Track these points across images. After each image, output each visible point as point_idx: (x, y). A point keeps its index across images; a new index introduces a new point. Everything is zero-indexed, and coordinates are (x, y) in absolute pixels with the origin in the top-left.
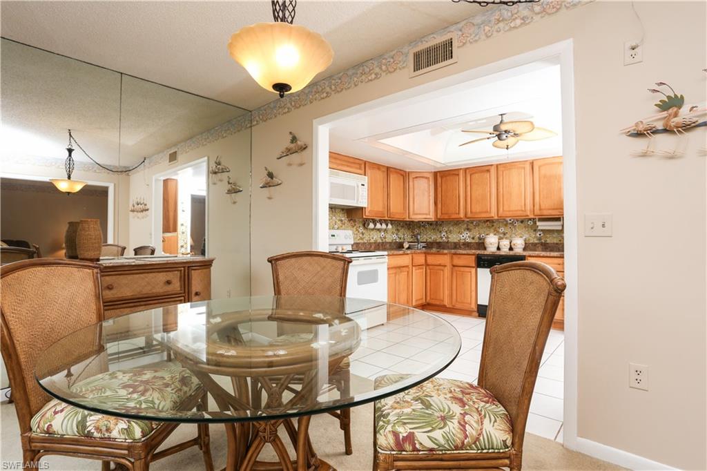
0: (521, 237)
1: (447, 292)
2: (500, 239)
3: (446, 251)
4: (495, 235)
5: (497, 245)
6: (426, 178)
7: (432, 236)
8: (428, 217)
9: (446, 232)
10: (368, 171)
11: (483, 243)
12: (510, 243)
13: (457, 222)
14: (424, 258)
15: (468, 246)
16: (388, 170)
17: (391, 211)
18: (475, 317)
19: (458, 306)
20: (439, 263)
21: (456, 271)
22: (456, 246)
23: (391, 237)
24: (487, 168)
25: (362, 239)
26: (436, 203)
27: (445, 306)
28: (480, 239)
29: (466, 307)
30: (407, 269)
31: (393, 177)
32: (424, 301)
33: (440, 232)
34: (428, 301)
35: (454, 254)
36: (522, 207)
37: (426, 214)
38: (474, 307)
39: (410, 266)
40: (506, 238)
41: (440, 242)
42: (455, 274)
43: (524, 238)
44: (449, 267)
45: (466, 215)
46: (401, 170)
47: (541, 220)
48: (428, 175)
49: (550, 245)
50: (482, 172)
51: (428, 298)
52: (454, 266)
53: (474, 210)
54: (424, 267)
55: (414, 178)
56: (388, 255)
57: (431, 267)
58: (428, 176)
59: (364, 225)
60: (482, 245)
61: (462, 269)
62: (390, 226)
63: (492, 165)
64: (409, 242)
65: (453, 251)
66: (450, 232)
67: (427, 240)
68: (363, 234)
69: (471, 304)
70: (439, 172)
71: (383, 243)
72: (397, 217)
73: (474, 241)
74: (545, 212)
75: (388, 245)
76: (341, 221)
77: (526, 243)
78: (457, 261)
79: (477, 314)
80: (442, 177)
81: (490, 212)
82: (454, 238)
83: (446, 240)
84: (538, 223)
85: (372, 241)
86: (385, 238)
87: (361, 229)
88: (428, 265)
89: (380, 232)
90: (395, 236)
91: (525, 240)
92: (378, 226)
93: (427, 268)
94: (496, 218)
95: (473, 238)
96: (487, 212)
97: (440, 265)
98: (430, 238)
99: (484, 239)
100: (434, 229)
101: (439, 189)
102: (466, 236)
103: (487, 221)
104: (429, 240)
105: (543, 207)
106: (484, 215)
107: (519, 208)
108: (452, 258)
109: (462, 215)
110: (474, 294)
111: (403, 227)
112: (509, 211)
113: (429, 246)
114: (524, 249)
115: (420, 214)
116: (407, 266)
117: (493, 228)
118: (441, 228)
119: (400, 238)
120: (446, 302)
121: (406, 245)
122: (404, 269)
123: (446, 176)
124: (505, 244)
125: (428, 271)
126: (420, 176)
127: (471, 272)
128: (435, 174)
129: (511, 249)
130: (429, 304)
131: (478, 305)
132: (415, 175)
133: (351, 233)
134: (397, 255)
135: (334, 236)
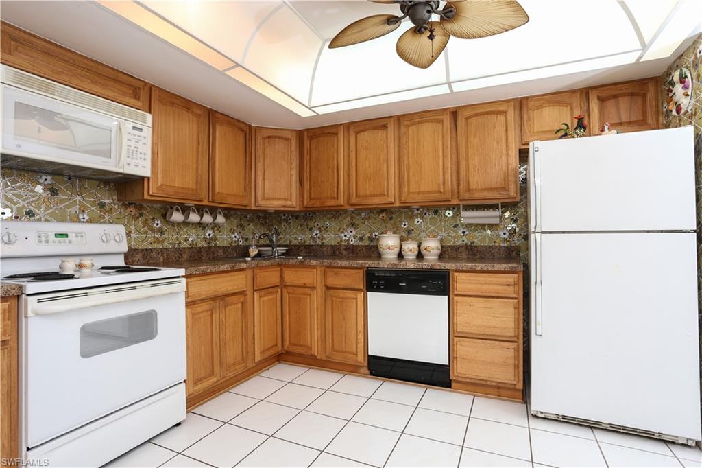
0: (435, 237)
1: (316, 334)
2: (402, 239)
3: (314, 262)
4: (394, 233)
5: (397, 250)
6: (287, 139)
7: (298, 236)
8: (289, 203)
9: (320, 228)
10: (155, 105)
11: (377, 247)
12: (419, 246)
13: (336, 213)
14: (278, 274)
15: (353, 252)
16: (211, 117)
17: (217, 191)
18: (364, 376)
19: (336, 358)
20: (302, 282)
21: (332, 296)
22: (335, 252)
23: (228, 237)
24: (383, 122)
25: (158, 241)
26: (301, 182)
27: (314, 357)
28: (371, 239)
29: (348, 359)
30: (242, 298)
31: (220, 131)
32: (280, 348)
33: (311, 229)
34: (286, 348)
35: (328, 267)
36: (439, 187)
37: (285, 199)
38: (361, 358)
39: (249, 293)
40: (413, 239)
41: (310, 246)
42: (329, 302)
43: (439, 237)
44: (320, 289)
45: (349, 199)
46: (239, 121)
47: (467, 208)
48: (289, 135)
49: (479, 249)
50: (375, 128)
51: (287, 343)
52: (328, 288)
53: (361, 192)
54: (279, 290)
55: (264, 138)
56: (185, 277)
57: (290, 289)
58: (290, 137)
59: (164, 216)
60: (373, 251)
61: (342, 293)
62: (221, 219)
63: (391, 117)
64: (257, 246)
65: (326, 262)
66: (326, 229)
67: (290, 241)
68: (162, 233)
69: (356, 355)
70: (308, 130)
71: (210, 248)
72: (231, 201)
73: (361, 244)
74: (477, 195)
75: (220, 252)
76: (102, 205)
77: (442, 247)
78: (333, 280)
79: (367, 372)
80: (311, 138)
81: (388, 196)
82: (330, 239)
83: (319, 242)
84: (463, 214)
85: (185, 245)
86: (215, 239)
87: (158, 224)
88: (286, 286)
89: (204, 229)
90: (235, 237)
91: (441, 240)
92: (194, 217)
93: (285, 290)
94: (397, 204)
95: (361, 239)
96: (382, 195)
97: (305, 286)
98: (296, 239)
99: (378, 241)
100: (301, 225)
101: (307, 158)
102: (350, 236)
103: (383, 211)
104: (295, 242)
105: (473, 186)
106: (377, 200)
107: (434, 188)
108: (325, 274)
109: (342, 201)
110: (361, 337)
111: (251, 221)
112: (419, 193)
113: (291, 252)
114: (441, 257)
115: (274, 199)
116: (243, 293)
117: (392, 221)
118: (311, 224)
119: (247, 240)
120: (316, 351)
121: (253, 252)
122: (235, 298)
123: (317, 137)
124: (410, 247)
125: (286, 296)
126: (273, 135)
127: (356, 299)
128: (300, 134)
129: (420, 256)
130: (287, 353)
131: (369, 356)
132: (266, 134)
133: (121, 229)
134: (216, 273)
135: (67, 236)
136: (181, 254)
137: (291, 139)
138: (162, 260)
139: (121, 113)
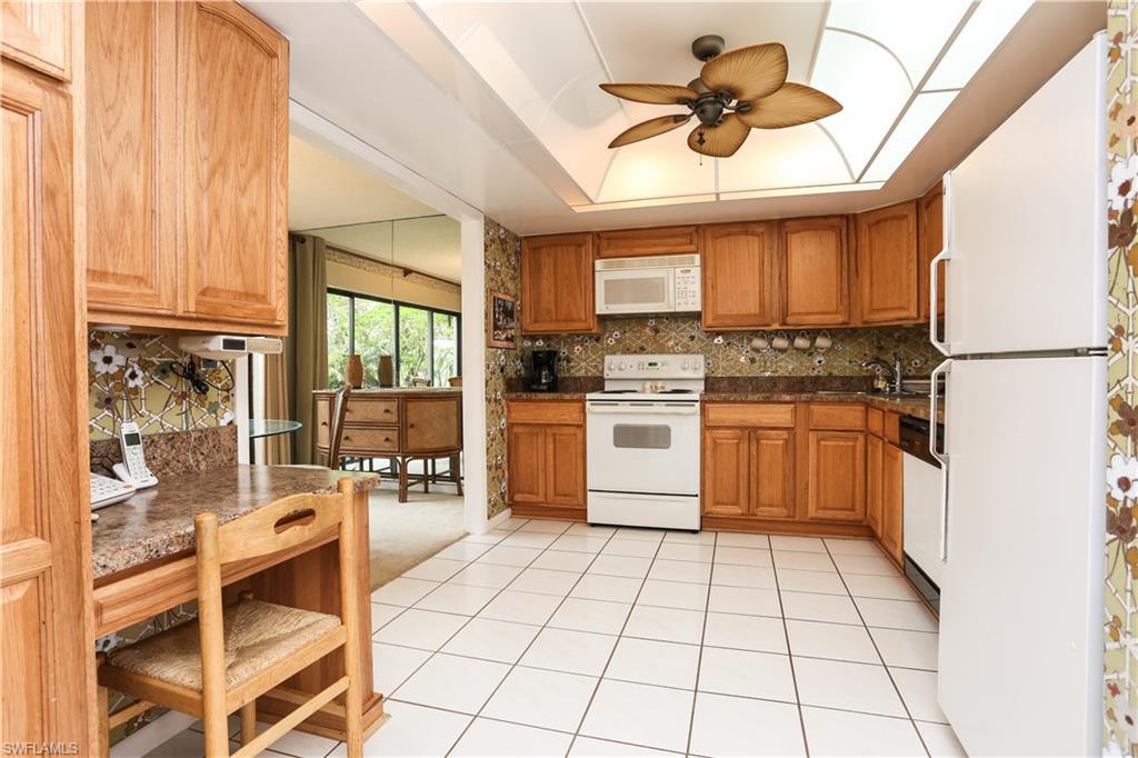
48: (904, 211)
55: (871, 226)
57: (870, 438)
72: (814, 321)
80: (927, 209)
93: (868, 440)
115: (885, 310)
122: (771, 433)
123: (930, 203)
126: (885, 218)
128: (919, 203)
132: (872, 219)
133: (700, 358)
134: (742, 402)
135: (655, 364)
136: (775, 384)
137: (906, 216)
138: (750, 388)
139: (671, 263)
